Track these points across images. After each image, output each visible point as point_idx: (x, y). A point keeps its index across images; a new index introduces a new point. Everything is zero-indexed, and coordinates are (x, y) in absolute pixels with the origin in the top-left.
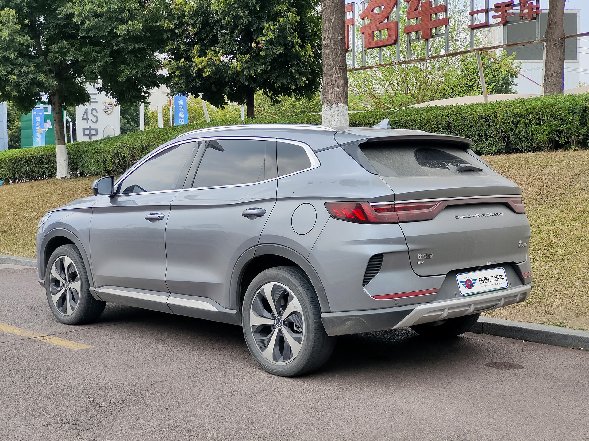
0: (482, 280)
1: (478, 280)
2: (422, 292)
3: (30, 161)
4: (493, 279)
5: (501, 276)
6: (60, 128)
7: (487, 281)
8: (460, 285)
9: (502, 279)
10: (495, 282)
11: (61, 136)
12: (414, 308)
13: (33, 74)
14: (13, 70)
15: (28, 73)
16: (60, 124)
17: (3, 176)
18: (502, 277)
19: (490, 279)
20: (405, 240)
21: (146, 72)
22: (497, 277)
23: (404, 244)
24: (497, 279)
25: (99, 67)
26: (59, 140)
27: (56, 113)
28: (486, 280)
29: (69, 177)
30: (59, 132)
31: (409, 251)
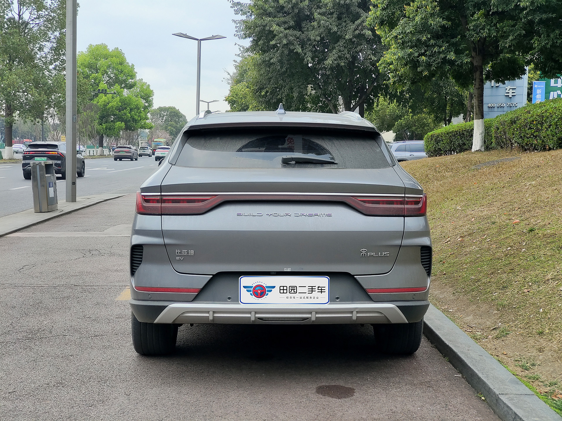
0: (283, 290)
1: (277, 289)
2: (178, 290)
3: (463, 134)
4: (306, 290)
5: (320, 288)
6: (479, 103)
7: (293, 292)
8: (243, 291)
9: (321, 292)
10: (307, 295)
11: (479, 111)
12: (167, 305)
13: (444, 54)
14: (426, 51)
15: (439, 53)
16: (480, 99)
17: (442, 148)
18: (321, 290)
19: (299, 290)
20: (162, 234)
21: (557, 42)
22: (312, 289)
23: (162, 238)
24: (312, 291)
25: (511, 40)
26: (477, 114)
27: (477, 89)
28: (293, 289)
29: (483, 150)
30: (477, 107)
31: (165, 245)
